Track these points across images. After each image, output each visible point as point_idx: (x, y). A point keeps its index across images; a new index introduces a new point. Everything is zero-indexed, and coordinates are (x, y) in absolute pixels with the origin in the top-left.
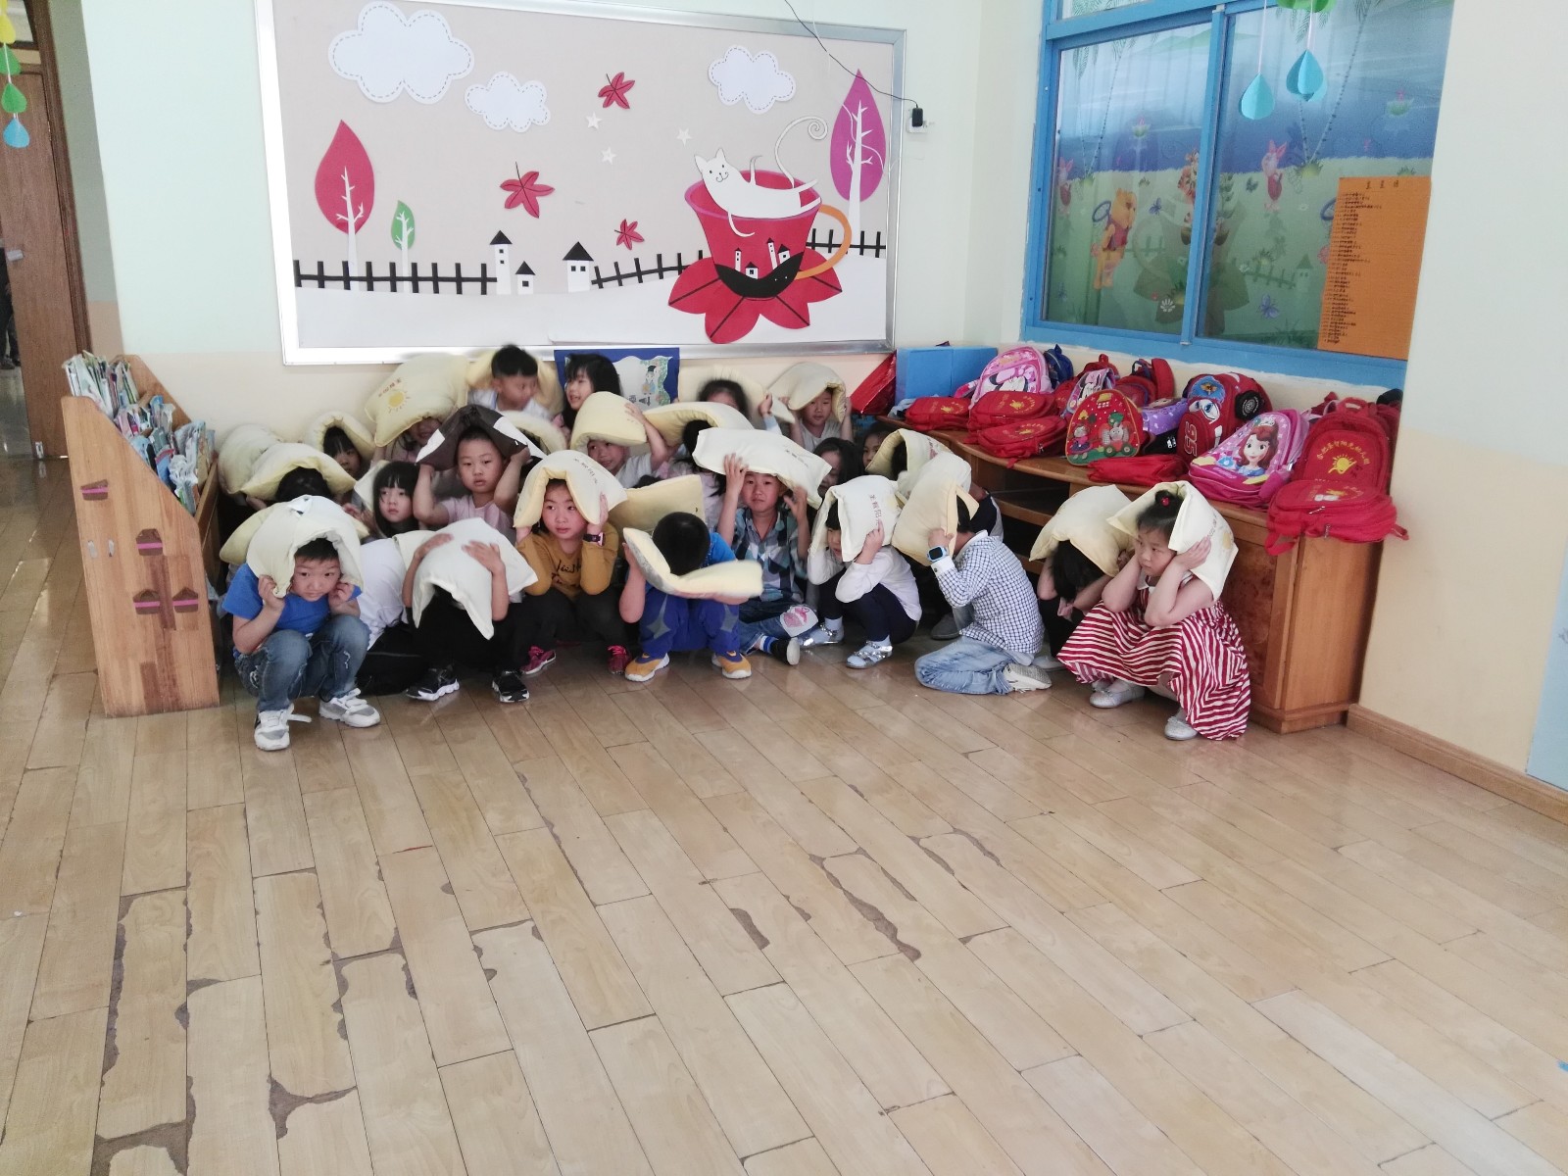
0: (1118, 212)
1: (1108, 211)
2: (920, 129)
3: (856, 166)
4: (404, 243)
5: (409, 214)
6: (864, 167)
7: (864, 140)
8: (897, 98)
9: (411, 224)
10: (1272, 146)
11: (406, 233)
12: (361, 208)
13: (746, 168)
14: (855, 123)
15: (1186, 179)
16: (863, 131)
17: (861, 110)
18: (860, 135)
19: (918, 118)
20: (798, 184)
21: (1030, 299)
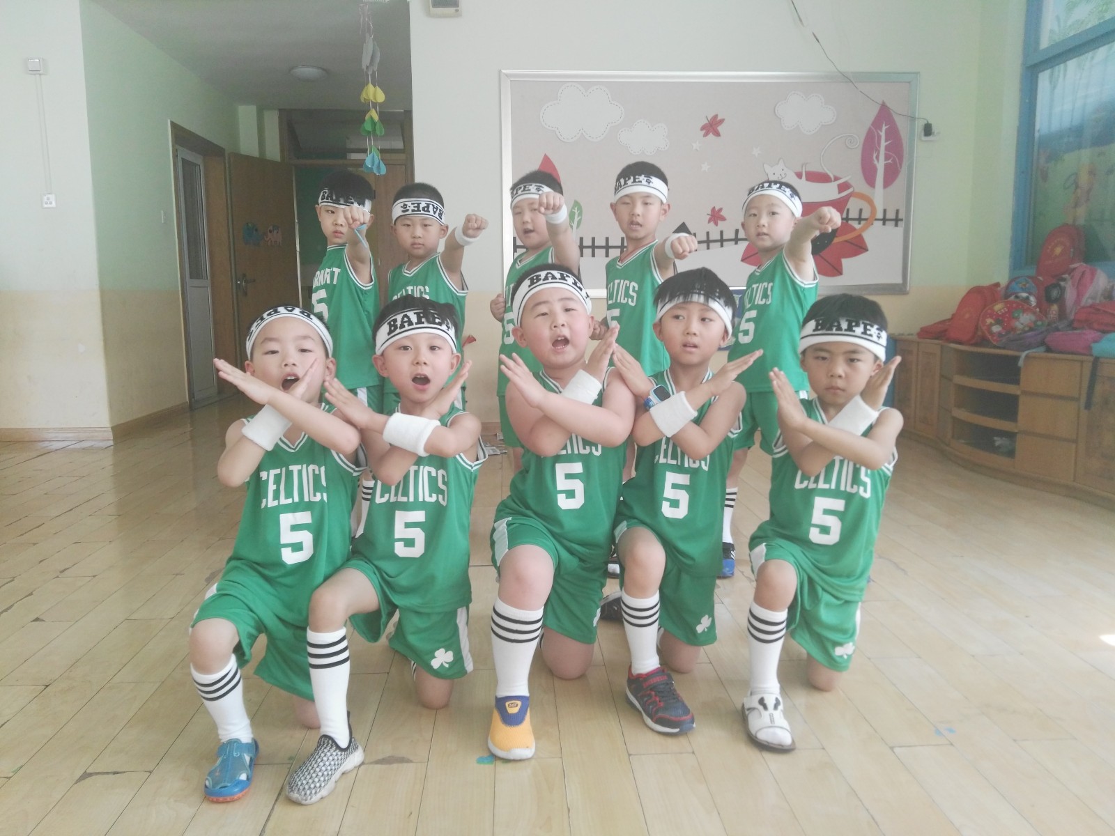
1: (1074, 181)
2: (930, 138)
3: (880, 165)
6: (887, 167)
7: (887, 148)
8: (912, 118)
9: (580, 214)
11: (576, 219)
13: (799, 170)
14: (879, 137)
16: (886, 140)
17: (884, 128)
18: (883, 144)
19: (928, 130)
20: (836, 179)
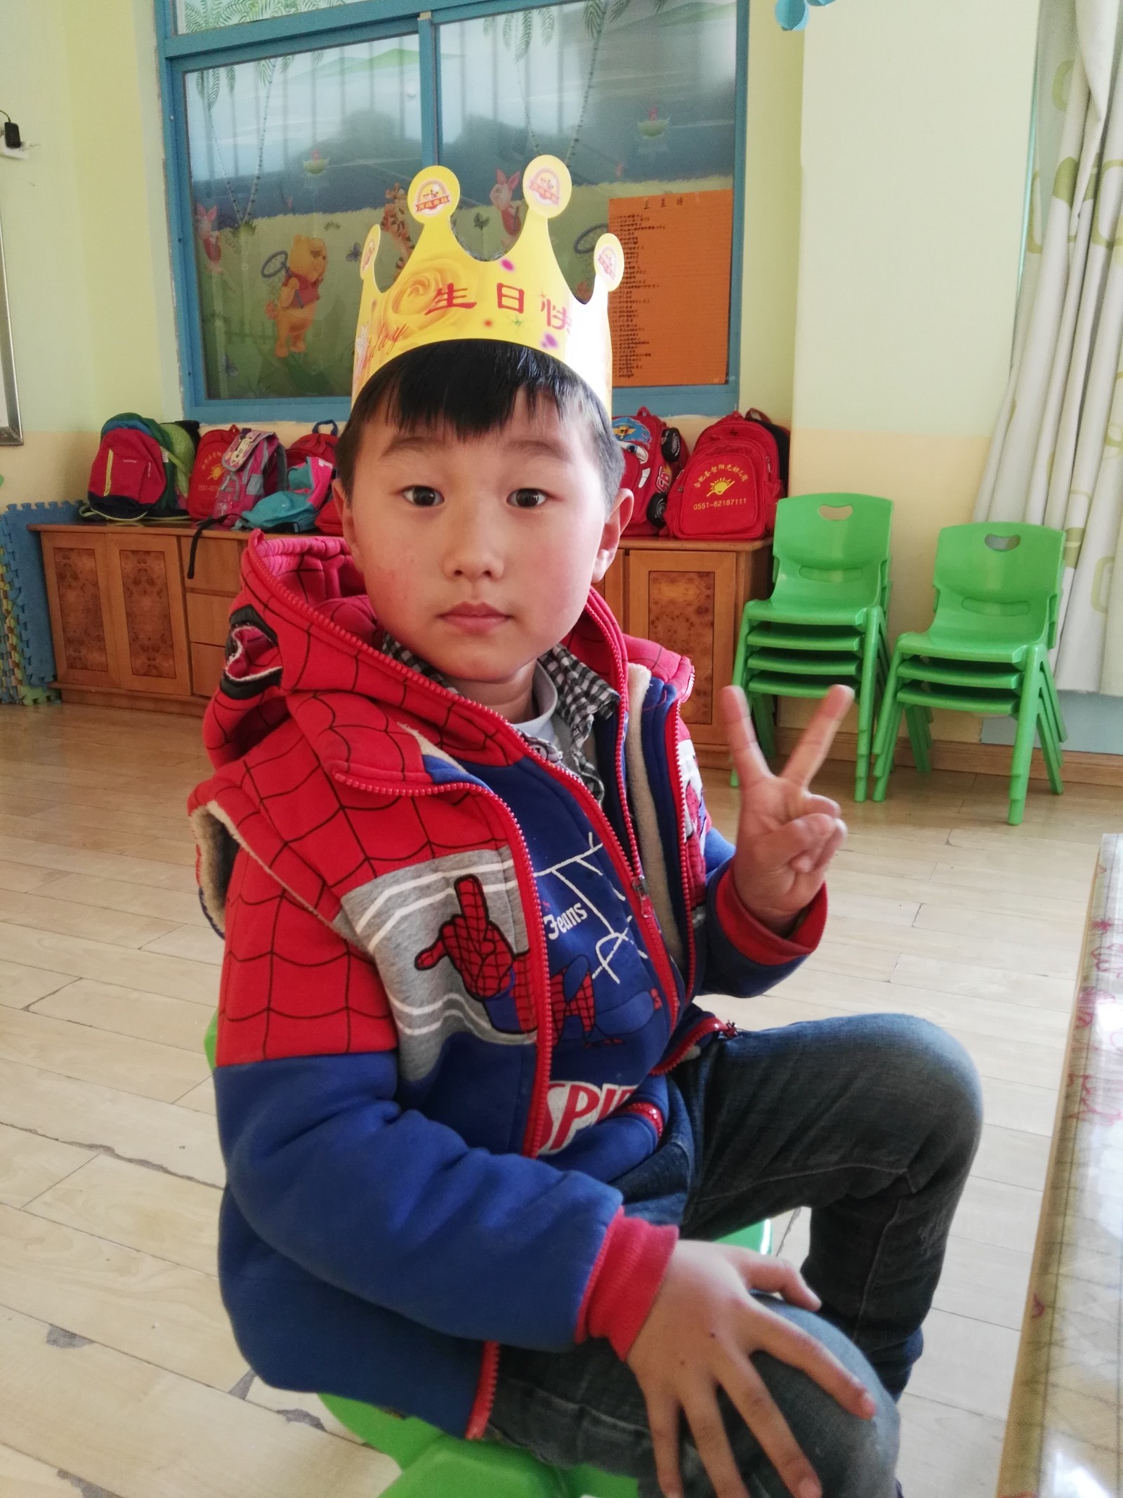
0: (302, 262)
1: (284, 264)
2: (20, 152)
10: (501, 176)
15: (391, 220)
19: (12, 136)
21: (189, 375)
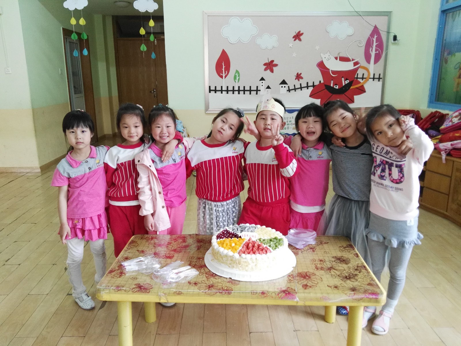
2: (396, 41)
3: (373, 54)
4: (237, 81)
5: (239, 73)
6: (376, 54)
7: (376, 46)
8: (388, 33)
9: (239, 76)
11: (237, 78)
12: (227, 72)
13: (336, 56)
16: (376, 43)
17: (375, 37)
18: (375, 44)
19: (395, 38)
20: (353, 60)
21: (431, 95)
